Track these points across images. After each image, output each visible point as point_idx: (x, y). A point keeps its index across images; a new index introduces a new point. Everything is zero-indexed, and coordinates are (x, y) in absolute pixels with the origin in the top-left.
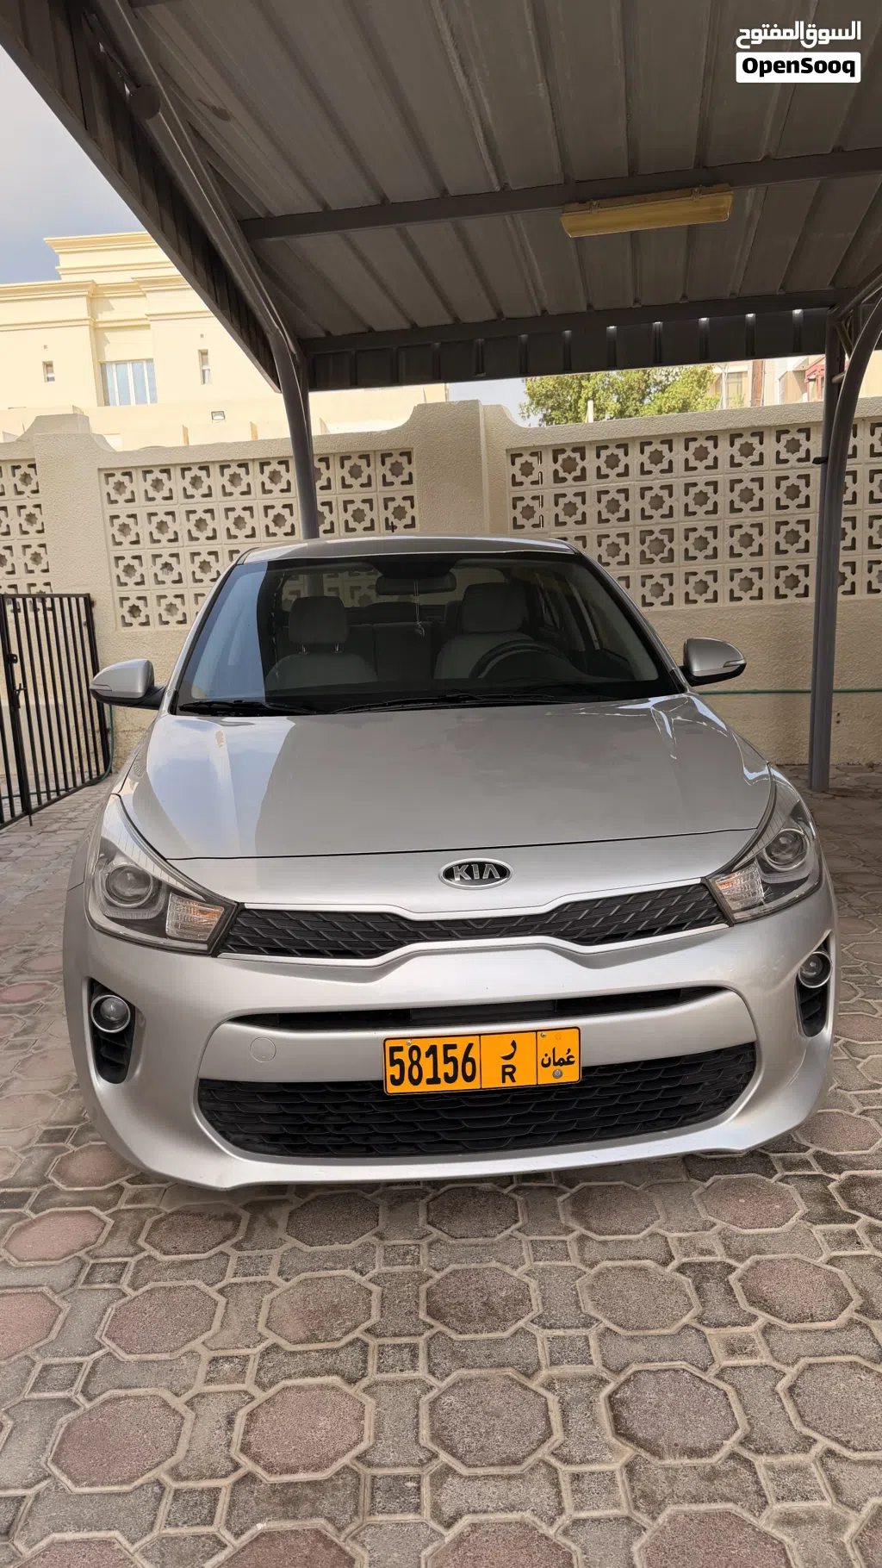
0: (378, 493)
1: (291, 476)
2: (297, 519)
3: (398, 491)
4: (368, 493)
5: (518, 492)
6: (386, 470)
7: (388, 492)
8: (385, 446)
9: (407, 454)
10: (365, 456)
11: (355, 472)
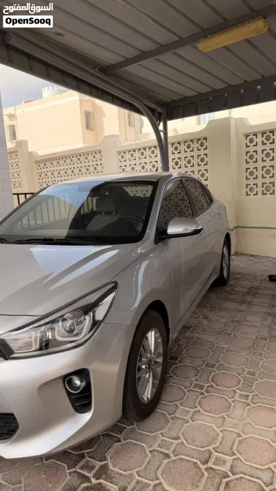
0: (195, 153)
1: (158, 151)
2: (160, 165)
3: (202, 152)
4: (192, 154)
5: (248, 149)
6: (198, 145)
7: (199, 153)
8: (197, 137)
9: (206, 139)
10: (192, 141)
11: (189, 147)
